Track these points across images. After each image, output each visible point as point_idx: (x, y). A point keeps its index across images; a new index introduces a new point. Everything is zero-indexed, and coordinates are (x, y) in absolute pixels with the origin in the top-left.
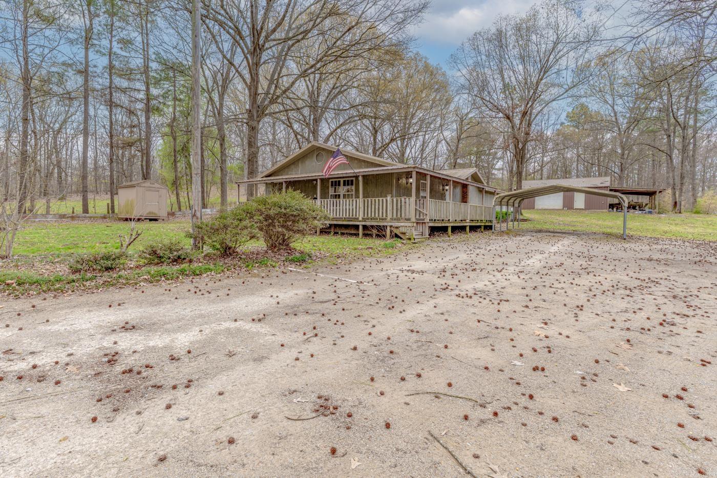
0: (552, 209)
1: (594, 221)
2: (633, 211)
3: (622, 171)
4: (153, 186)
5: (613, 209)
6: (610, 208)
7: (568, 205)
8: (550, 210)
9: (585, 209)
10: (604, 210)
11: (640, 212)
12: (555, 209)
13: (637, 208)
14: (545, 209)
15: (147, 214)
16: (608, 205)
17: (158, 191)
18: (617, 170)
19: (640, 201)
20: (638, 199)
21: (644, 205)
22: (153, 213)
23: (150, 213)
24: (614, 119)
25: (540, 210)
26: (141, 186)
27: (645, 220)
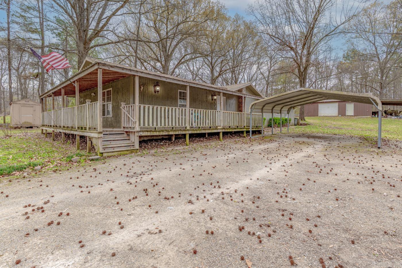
0: (330, 116)
1: (359, 125)
2: (390, 116)
3: (381, 88)
4: (28, 103)
5: (375, 115)
6: (373, 114)
7: (342, 112)
8: (329, 116)
9: (354, 116)
10: (368, 116)
11: (396, 117)
12: (333, 116)
13: (394, 114)
14: (325, 116)
15: (23, 123)
16: (371, 112)
17: (32, 107)
18: (378, 88)
19: (395, 109)
20: (394, 108)
21: (399, 112)
22: (28, 123)
23: (25, 122)
24: (375, 52)
25: (322, 117)
26: (16, 104)
27: (400, 123)
